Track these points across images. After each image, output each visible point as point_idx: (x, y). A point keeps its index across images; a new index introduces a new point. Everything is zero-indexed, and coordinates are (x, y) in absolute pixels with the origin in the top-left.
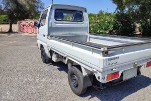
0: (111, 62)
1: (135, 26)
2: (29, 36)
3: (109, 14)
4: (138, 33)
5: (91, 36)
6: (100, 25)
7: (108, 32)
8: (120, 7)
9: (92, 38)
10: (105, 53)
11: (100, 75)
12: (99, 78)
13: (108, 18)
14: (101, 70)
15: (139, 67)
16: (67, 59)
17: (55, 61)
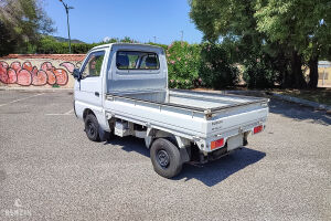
0: (215, 126)
1: (236, 70)
2: (23, 92)
3: (191, 49)
4: (243, 83)
5: (171, 92)
6: (175, 69)
7: (187, 81)
8: (210, 35)
9: (175, 96)
10: (209, 117)
11: (204, 142)
12: (202, 146)
13: (188, 56)
14: (205, 136)
15: (245, 134)
16: (149, 130)
17: (121, 135)
